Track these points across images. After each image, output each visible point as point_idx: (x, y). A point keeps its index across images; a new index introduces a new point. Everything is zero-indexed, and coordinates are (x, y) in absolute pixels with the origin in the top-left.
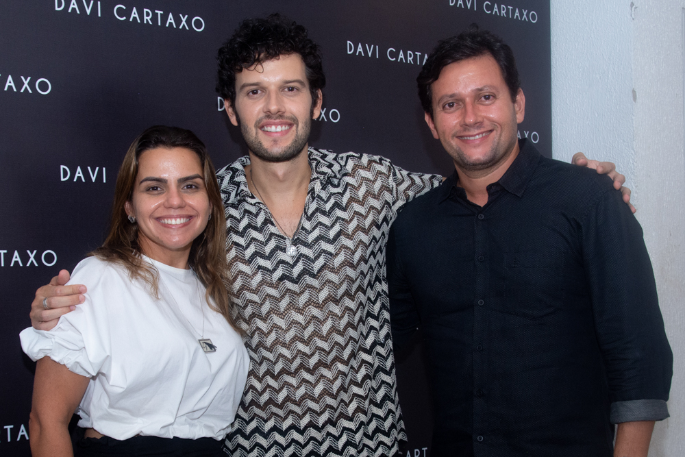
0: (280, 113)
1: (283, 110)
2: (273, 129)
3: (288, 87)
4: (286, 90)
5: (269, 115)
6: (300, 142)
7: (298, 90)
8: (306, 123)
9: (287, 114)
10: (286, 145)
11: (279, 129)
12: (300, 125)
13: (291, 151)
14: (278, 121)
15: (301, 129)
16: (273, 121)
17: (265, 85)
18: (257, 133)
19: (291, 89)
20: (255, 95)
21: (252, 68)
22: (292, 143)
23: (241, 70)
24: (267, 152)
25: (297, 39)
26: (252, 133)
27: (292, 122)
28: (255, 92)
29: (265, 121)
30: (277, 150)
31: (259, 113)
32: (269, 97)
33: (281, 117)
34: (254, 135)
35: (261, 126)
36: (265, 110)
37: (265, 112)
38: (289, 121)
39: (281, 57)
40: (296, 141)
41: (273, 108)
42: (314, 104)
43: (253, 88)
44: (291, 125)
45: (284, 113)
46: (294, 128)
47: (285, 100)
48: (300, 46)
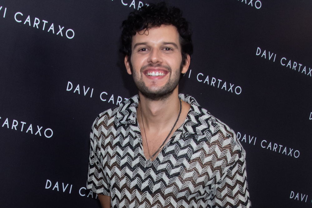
0: (159, 63)
1: (161, 61)
2: (153, 74)
3: (166, 48)
4: (165, 49)
5: (151, 64)
6: (171, 85)
7: (172, 50)
8: (176, 72)
9: (164, 64)
10: (161, 86)
11: (157, 74)
12: (173, 73)
13: (164, 90)
14: (157, 68)
15: (173, 76)
16: (153, 68)
17: (150, 44)
18: (142, 76)
19: (168, 49)
20: (144, 52)
21: (142, 32)
22: (166, 85)
23: (135, 34)
24: (147, 89)
25: (174, 16)
26: (139, 76)
27: (167, 71)
28: (143, 50)
29: (148, 68)
30: (155, 89)
31: (144, 63)
32: (152, 52)
33: (159, 65)
34: (140, 76)
35: (145, 71)
36: (149, 60)
37: (149, 62)
38: (165, 69)
39: (162, 26)
40: (168, 83)
41: (154, 59)
42: (183, 63)
43: (143, 46)
44: (166, 72)
45: (161, 63)
46: (169, 74)
47: (163, 55)
48: (176, 20)
